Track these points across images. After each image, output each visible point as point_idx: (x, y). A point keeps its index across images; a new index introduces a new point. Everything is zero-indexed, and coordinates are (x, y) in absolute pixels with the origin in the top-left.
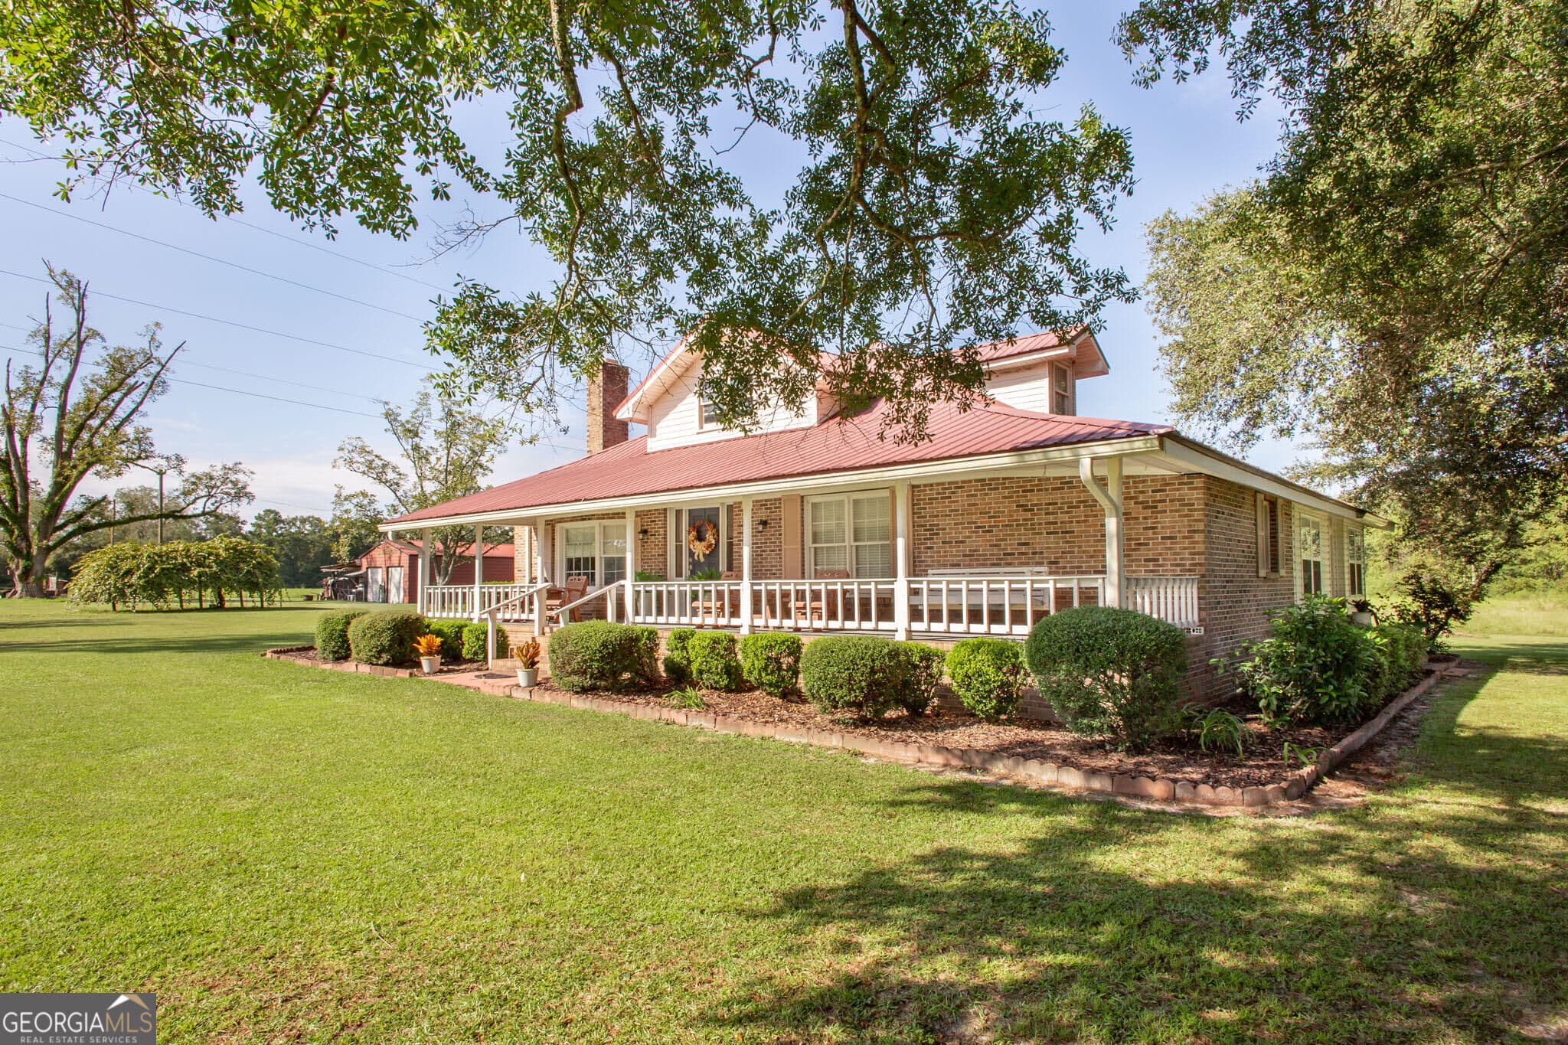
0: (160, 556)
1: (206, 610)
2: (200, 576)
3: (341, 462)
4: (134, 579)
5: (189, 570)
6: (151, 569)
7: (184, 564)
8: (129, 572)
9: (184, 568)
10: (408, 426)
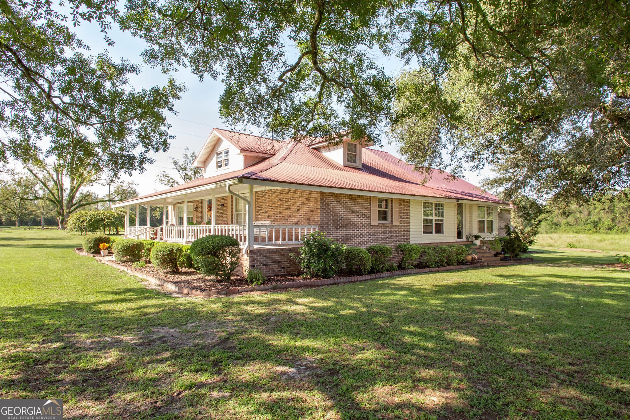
0: (94, 215)
1: (111, 235)
2: (108, 222)
3: (158, 181)
4: (85, 224)
5: (104, 220)
6: (91, 220)
7: (102, 218)
8: (83, 221)
9: (102, 220)
10: (182, 167)
